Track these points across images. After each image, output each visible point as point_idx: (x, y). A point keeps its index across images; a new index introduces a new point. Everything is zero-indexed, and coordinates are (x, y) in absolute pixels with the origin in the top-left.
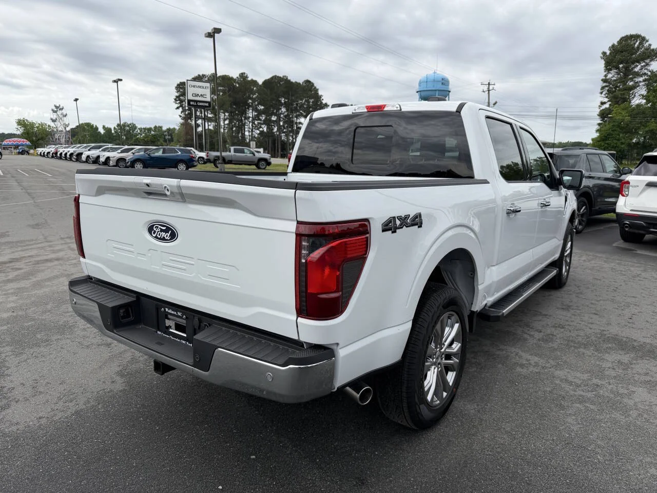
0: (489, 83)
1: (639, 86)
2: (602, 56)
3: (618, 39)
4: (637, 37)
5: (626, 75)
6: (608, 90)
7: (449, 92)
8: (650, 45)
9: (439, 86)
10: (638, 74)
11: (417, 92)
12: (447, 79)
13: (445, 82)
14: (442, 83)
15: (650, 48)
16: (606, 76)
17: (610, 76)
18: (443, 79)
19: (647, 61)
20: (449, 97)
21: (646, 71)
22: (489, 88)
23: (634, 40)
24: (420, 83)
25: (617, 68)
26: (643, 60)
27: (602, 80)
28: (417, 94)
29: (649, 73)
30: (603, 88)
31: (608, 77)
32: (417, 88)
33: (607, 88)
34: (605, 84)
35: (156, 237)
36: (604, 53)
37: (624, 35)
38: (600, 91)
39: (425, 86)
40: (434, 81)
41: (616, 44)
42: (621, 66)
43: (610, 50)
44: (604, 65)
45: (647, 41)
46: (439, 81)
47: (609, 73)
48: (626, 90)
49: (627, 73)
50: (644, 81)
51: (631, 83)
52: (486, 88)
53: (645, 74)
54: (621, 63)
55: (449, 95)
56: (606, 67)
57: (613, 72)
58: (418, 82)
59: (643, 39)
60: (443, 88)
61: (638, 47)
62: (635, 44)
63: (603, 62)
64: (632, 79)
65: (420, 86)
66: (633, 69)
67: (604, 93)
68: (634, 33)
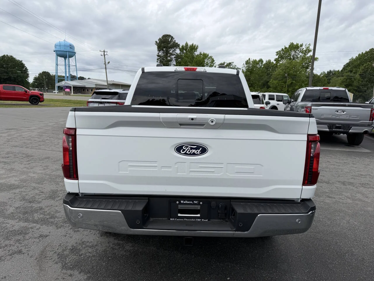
0: (104, 51)
1: (172, 60)
2: (155, 43)
3: (162, 36)
4: (169, 36)
5: (167, 54)
6: (160, 61)
7: (75, 53)
8: (175, 41)
9: (68, 49)
10: (172, 54)
11: (54, 51)
12: (73, 45)
13: (72, 47)
14: (70, 48)
15: (175, 42)
16: (158, 53)
17: (160, 54)
18: (70, 45)
19: (175, 48)
20: (75, 56)
21: (175, 53)
22: (104, 54)
23: (168, 37)
24: (56, 46)
25: (163, 50)
26: (173, 47)
27: (157, 55)
28: (54, 52)
29: (176, 54)
30: (158, 59)
31: (159, 54)
32: (54, 49)
33: (159, 60)
34: (158, 58)
35: (186, 154)
36: (156, 42)
37: (164, 34)
38: (157, 61)
39: (59, 48)
40: (65, 46)
41: (161, 38)
42: (164, 49)
43: (159, 41)
44: (157, 48)
45: (174, 39)
46: (69, 46)
47: (159, 52)
48: (168, 61)
49: (167, 53)
50: (175, 57)
51: (169, 58)
52: (102, 53)
53: (174, 54)
54: (164, 48)
55: (75, 55)
56: (158, 49)
57: (161, 52)
58: (54, 45)
59: (172, 37)
60: (71, 50)
61: (171, 41)
62: (169, 39)
63: (156, 46)
64: (169, 56)
65: (55, 48)
66: (169, 51)
67: (158, 62)
68: (168, 34)
